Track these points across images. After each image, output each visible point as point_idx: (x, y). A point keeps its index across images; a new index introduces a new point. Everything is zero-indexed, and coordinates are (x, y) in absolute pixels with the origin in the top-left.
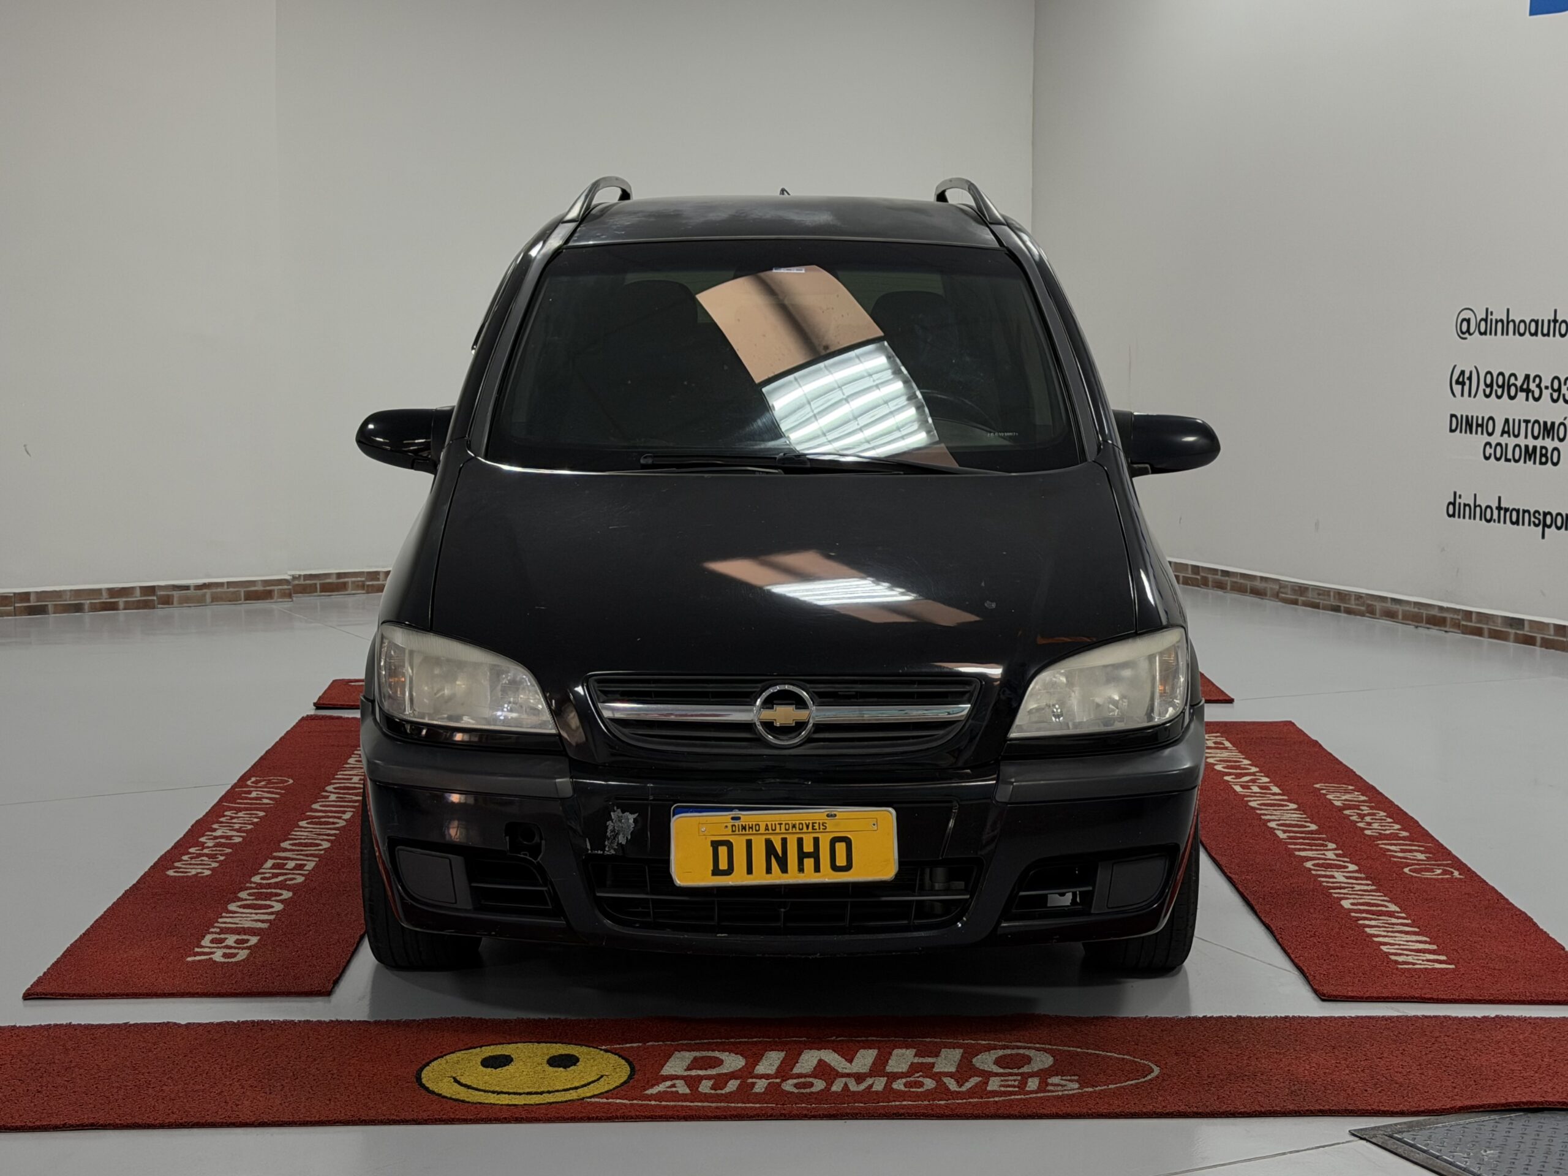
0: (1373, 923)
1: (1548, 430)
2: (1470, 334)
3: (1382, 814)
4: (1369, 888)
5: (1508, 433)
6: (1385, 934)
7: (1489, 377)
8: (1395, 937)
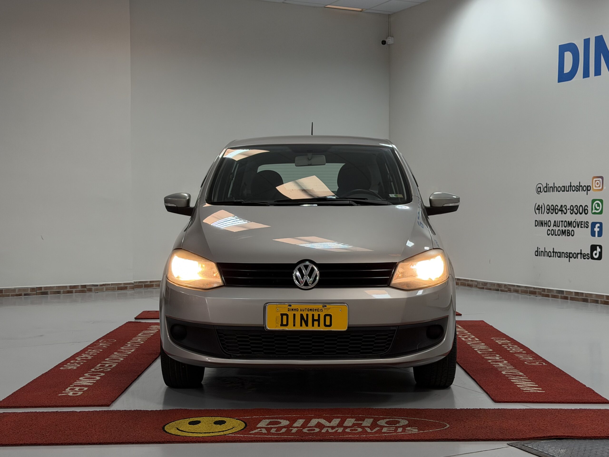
0: (514, 378)
1: (570, 224)
2: (541, 192)
3: (516, 346)
4: (512, 368)
5: (556, 226)
6: (518, 382)
7: (548, 207)
8: (522, 382)
